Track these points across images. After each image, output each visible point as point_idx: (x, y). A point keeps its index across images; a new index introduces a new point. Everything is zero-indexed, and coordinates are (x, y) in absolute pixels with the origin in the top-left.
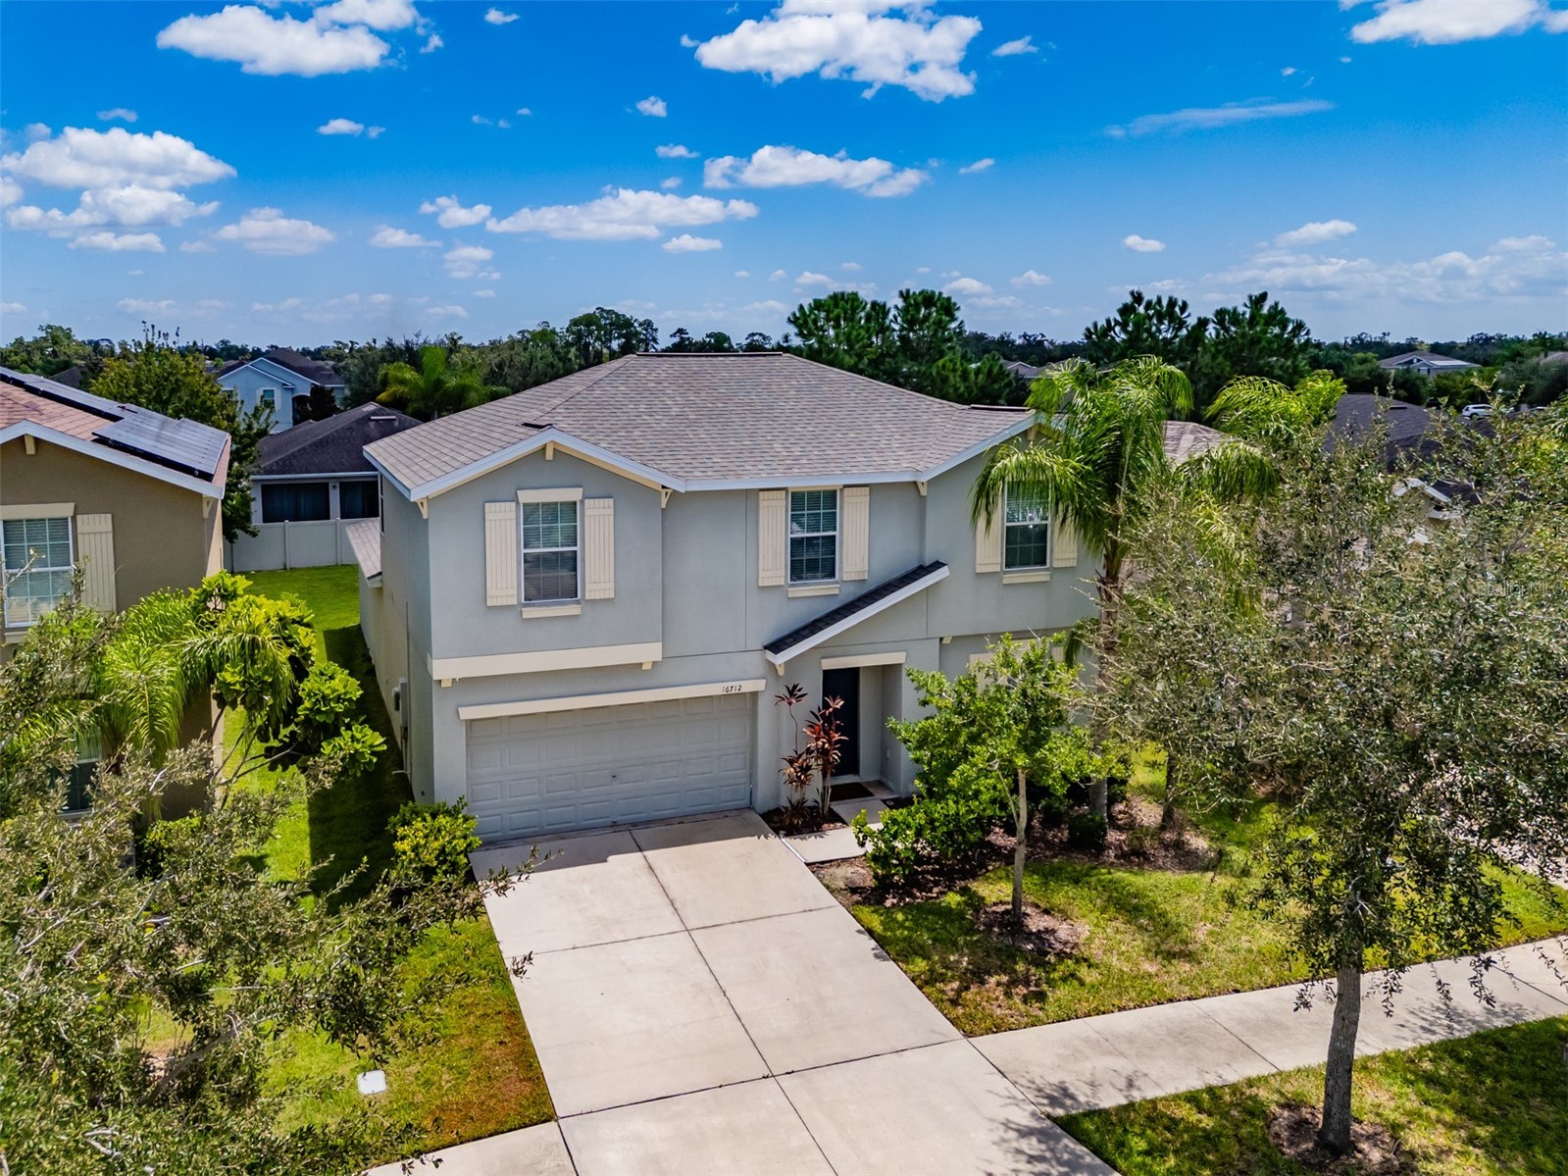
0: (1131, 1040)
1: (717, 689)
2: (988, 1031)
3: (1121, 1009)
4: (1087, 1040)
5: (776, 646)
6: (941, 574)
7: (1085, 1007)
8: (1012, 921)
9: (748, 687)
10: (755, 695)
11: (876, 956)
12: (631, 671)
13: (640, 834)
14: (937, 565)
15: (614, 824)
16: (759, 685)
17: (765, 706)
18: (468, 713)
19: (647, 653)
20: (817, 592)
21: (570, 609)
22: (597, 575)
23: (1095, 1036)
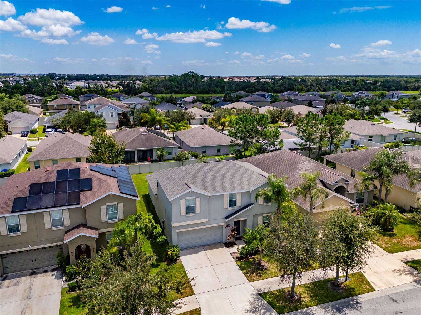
0: (271, 282)
1: (216, 225)
2: (253, 281)
3: (271, 278)
4: (266, 282)
5: (226, 218)
6: (253, 205)
7: (267, 277)
8: (259, 263)
9: (222, 224)
10: (223, 225)
11: (239, 270)
12: (203, 224)
13: (205, 247)
14: (253, 204)
15: (200, 246)
16: (223, 224)
17: (224, 227)
18: (177, 231)
19: (206, 220)
20: (233, 209)
21: (193, 215)
22: (198, 210)
23: (267, 282)
